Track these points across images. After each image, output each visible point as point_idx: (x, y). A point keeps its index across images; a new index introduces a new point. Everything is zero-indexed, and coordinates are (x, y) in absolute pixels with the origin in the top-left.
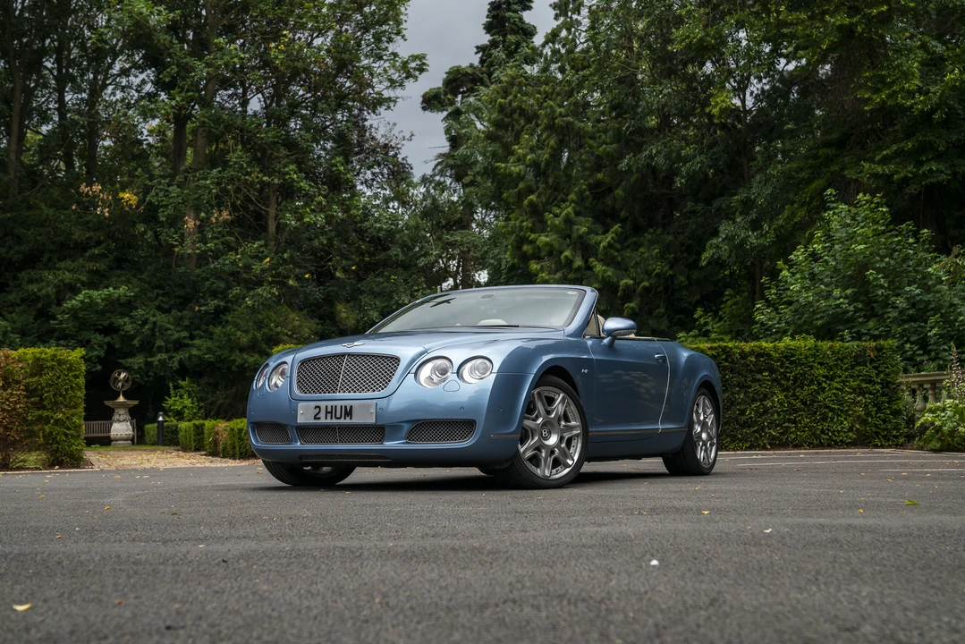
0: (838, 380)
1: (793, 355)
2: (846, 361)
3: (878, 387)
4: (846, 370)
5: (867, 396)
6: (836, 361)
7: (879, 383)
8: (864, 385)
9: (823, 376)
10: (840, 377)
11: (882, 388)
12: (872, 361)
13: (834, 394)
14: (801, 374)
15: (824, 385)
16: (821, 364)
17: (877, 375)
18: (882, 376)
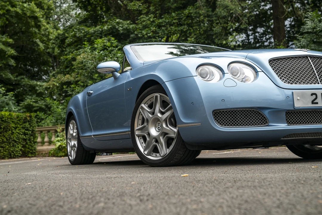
0: (18, 129)
1: (3, 118)
2: (21, 121)
3: (30, 132)
4: (21, 124)
5: (27, 136)
6: (17, 121)
7: (31, 131)
8: (26, 131)
9: (14, 127)
10: (19, 128)
11: (31, 133)
12: (28, 121)
13: (17, 135)
14: (6, 126)
15: (13, 131)
16: (13, 122)
17: (30, 127)
18: (32, 127)
